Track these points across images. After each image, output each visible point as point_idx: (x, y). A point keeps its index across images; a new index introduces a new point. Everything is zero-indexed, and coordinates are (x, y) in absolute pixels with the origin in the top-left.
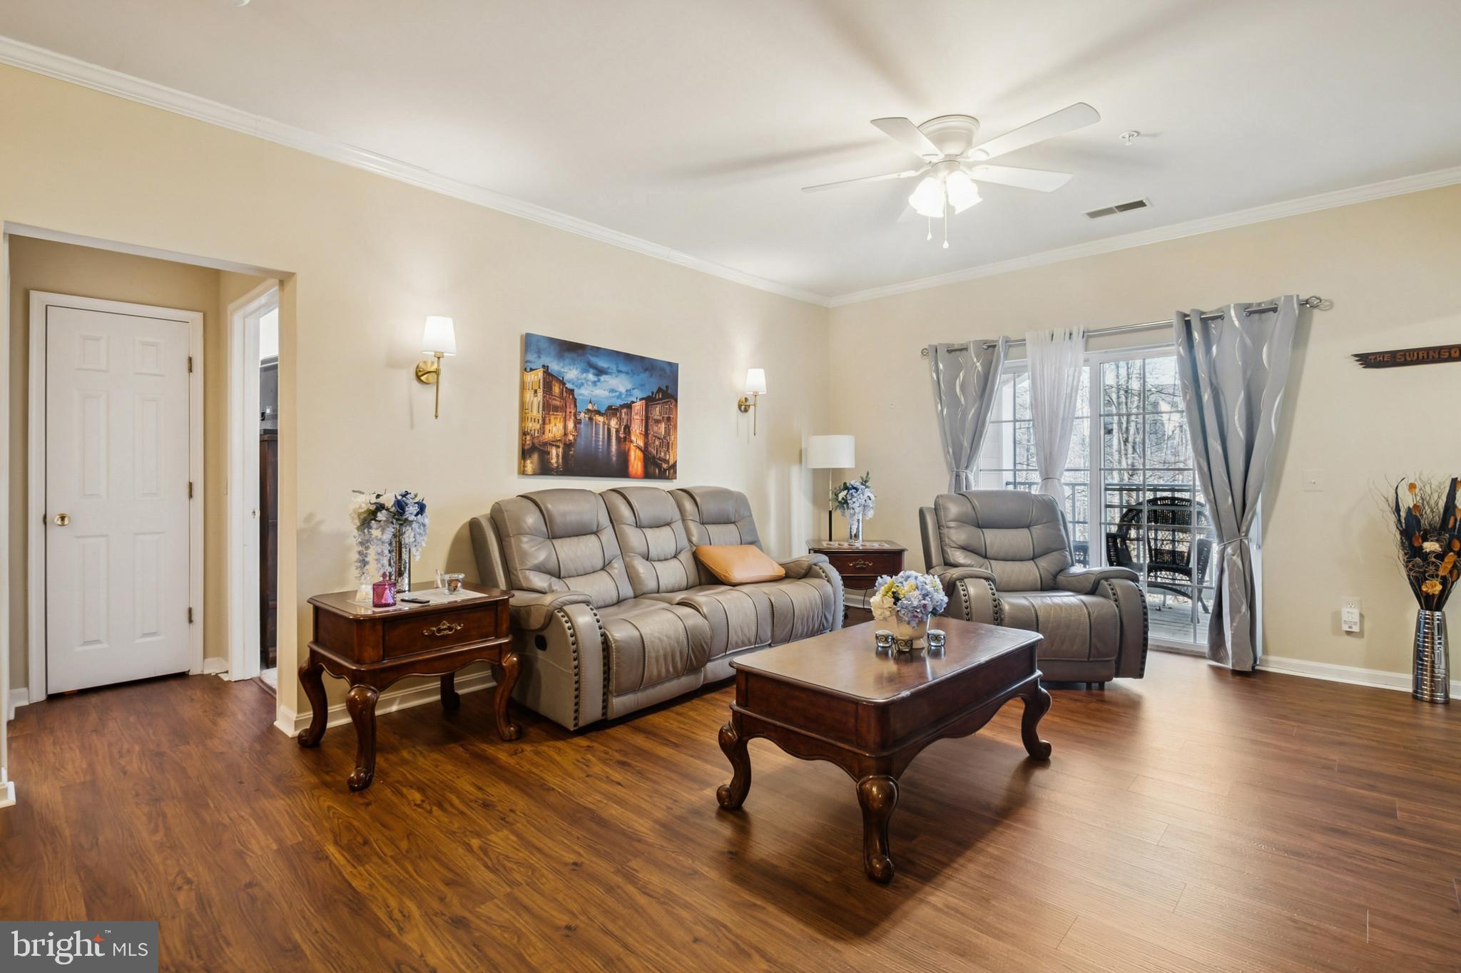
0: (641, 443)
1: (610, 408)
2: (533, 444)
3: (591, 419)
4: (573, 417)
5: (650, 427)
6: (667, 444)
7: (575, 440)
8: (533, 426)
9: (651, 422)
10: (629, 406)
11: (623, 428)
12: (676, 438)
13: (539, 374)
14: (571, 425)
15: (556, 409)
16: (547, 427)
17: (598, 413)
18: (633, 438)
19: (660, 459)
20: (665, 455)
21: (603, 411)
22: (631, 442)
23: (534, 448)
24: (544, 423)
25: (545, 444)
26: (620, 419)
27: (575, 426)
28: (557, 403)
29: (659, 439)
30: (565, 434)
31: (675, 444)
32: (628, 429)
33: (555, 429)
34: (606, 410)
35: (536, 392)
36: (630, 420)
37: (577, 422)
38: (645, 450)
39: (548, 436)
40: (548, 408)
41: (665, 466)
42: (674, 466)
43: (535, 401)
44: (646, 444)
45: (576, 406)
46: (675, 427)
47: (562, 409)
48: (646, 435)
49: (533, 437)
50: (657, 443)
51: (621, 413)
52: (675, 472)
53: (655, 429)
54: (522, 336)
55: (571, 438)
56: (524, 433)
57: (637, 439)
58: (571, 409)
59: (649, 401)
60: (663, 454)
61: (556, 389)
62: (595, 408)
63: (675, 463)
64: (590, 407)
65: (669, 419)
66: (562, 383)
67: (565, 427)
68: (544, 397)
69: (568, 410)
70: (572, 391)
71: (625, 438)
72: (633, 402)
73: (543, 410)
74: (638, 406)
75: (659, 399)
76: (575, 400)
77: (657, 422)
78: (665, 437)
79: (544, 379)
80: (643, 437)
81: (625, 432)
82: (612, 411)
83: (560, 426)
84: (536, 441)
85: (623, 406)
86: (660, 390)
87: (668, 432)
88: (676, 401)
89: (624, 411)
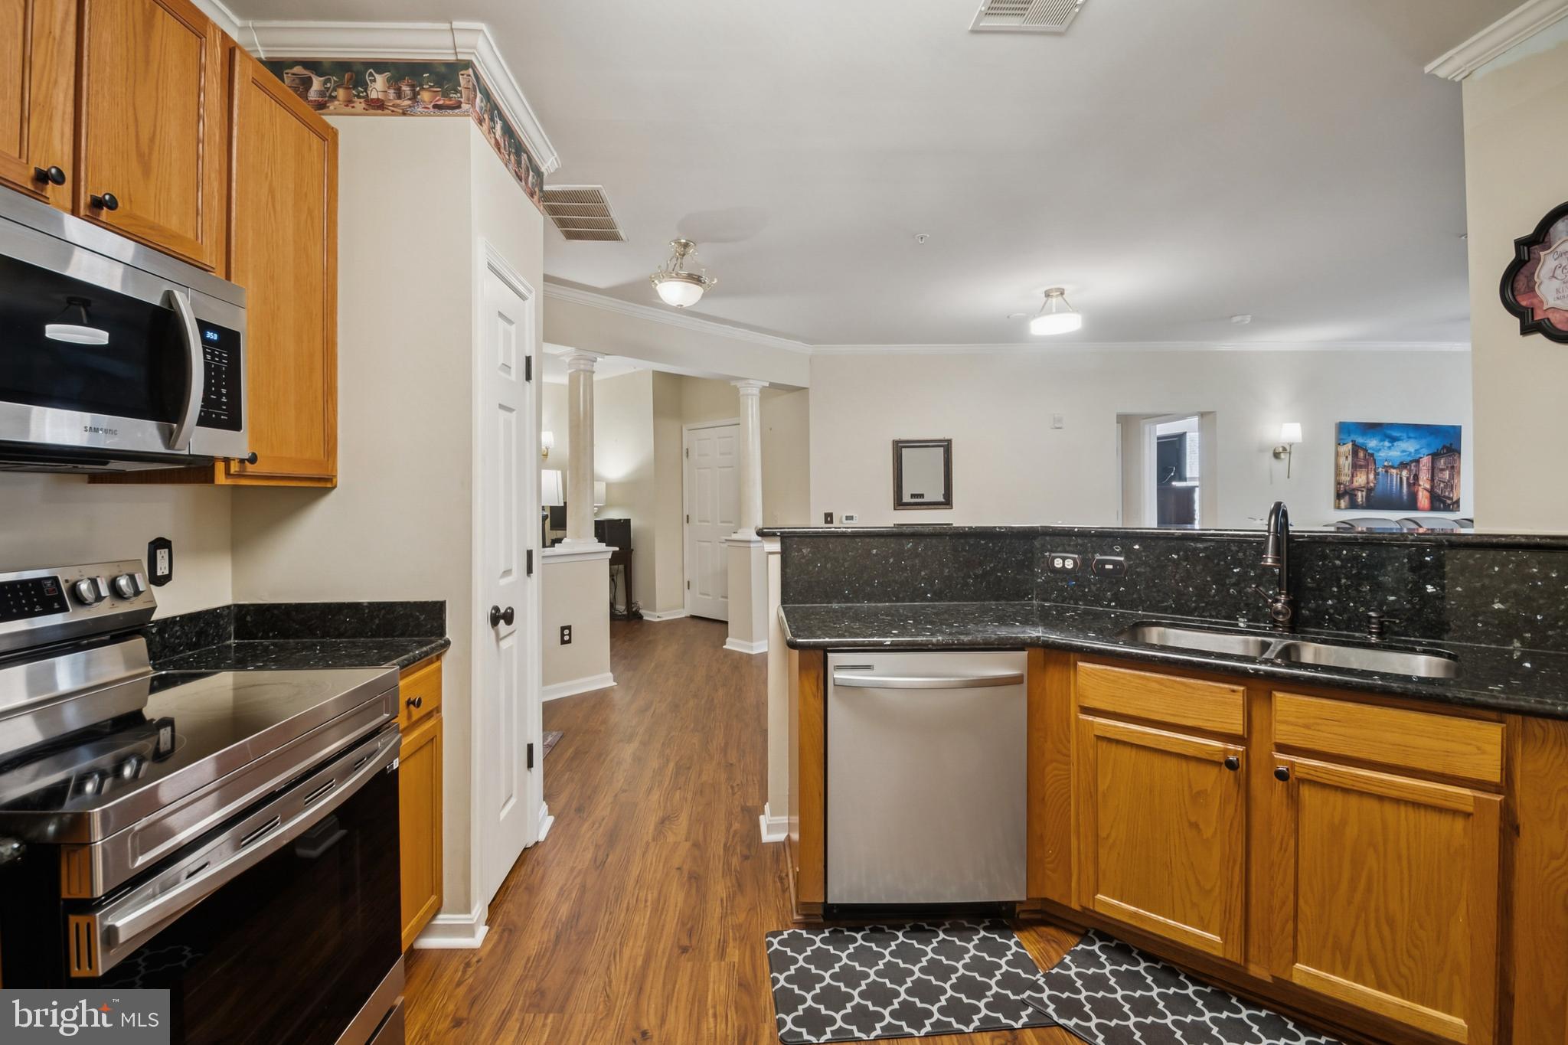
0: (1428, 486)
1: (1402, 463)
2: (1345, 490)
3: (1387, 472)
4: (1373, 472)
5: (1435, 475)
6: (1450, 486)
7: (1375, 486)
8: (1345, 479)
9: (1436, 471)
10: (1417, 461)
11: (1412, 476)
12: (1459, 481)
13: (1350, 446)
14: (1371, 476)
15: (1361, 467)
16: (1355, 479)
17: (1392, 467)
18: (1421, 483)
19: (1444, 497)
20: (1449, 494)
21: (1396, 465)
22: (1420, 485)
23: (1346, 493)
24: (1353, 476)
25: (1354, 490)
26: (1410, 471)
27: (1375, 478)
28: (1362, 463)
29: (1444, 482)
30: (1368, 483)
31: (1458, 486)
32: (1416, 477)
33: (1360, 480)
34: (1399, 465)
35: (1347, 457)
36: (1418, 470)
37: (1376, 474)
38: (1431, 492)
39: (1356, 484)
40: (1355, 467)
41: (1449, 502)
42: (1458, 502)
43: (1346, 463)
44: (1432, 487)
45: (1375, 463)
46: (1459, 473)
47: (1366, 466)
48: (1432, 480)
49: (1345, 486)
50: (1442, 485)
51: (1411, 466)
52: (1459, 506)
53: (1440, 475)
54: (1336, 424)
55: (1372, 485)
56: (1338, 483)
57: (1424, 482)
58: (1372, 466)
59: (1435, 456)
60: (1447, 494)
61: (1361, 454)
62: (1390, 464)
63: (1459, 499)
64: (1386, 464)
65: (1453, 467)
66: (1365, 450)
67: (1368, 478)
68: (1353, 460)
69: (1370, 467)
70: (1372, 455)
71: (1414, 484)
72: (1421, 458)
73: (1352, 468)
74: (1426, 461)
75: (1444, 454)
76: (1374, 460)
77: (1442, 470)
78: (1449, 481)
79: (1353, 449)
80: (1429, 482)
81: (1414, 479)
82: (1403, 465)
83: (1364, 478)
84: (1347, 488)
85: (1412, 462)
86: (1444, 447)
87: (1452, 477)
88: (1460, 453)
89: (1414, 464)
